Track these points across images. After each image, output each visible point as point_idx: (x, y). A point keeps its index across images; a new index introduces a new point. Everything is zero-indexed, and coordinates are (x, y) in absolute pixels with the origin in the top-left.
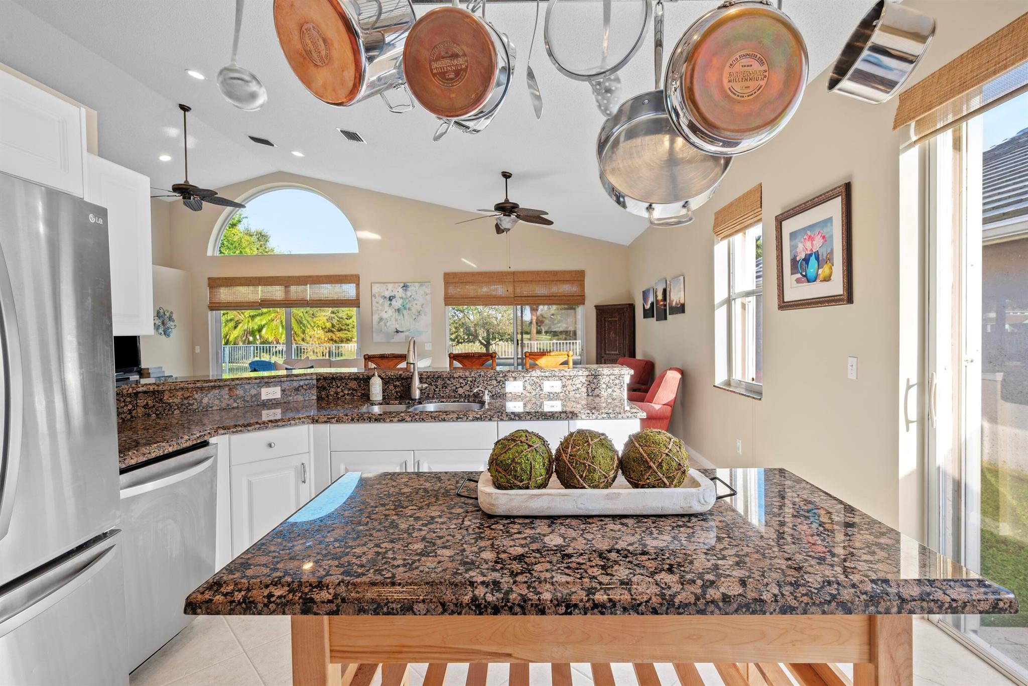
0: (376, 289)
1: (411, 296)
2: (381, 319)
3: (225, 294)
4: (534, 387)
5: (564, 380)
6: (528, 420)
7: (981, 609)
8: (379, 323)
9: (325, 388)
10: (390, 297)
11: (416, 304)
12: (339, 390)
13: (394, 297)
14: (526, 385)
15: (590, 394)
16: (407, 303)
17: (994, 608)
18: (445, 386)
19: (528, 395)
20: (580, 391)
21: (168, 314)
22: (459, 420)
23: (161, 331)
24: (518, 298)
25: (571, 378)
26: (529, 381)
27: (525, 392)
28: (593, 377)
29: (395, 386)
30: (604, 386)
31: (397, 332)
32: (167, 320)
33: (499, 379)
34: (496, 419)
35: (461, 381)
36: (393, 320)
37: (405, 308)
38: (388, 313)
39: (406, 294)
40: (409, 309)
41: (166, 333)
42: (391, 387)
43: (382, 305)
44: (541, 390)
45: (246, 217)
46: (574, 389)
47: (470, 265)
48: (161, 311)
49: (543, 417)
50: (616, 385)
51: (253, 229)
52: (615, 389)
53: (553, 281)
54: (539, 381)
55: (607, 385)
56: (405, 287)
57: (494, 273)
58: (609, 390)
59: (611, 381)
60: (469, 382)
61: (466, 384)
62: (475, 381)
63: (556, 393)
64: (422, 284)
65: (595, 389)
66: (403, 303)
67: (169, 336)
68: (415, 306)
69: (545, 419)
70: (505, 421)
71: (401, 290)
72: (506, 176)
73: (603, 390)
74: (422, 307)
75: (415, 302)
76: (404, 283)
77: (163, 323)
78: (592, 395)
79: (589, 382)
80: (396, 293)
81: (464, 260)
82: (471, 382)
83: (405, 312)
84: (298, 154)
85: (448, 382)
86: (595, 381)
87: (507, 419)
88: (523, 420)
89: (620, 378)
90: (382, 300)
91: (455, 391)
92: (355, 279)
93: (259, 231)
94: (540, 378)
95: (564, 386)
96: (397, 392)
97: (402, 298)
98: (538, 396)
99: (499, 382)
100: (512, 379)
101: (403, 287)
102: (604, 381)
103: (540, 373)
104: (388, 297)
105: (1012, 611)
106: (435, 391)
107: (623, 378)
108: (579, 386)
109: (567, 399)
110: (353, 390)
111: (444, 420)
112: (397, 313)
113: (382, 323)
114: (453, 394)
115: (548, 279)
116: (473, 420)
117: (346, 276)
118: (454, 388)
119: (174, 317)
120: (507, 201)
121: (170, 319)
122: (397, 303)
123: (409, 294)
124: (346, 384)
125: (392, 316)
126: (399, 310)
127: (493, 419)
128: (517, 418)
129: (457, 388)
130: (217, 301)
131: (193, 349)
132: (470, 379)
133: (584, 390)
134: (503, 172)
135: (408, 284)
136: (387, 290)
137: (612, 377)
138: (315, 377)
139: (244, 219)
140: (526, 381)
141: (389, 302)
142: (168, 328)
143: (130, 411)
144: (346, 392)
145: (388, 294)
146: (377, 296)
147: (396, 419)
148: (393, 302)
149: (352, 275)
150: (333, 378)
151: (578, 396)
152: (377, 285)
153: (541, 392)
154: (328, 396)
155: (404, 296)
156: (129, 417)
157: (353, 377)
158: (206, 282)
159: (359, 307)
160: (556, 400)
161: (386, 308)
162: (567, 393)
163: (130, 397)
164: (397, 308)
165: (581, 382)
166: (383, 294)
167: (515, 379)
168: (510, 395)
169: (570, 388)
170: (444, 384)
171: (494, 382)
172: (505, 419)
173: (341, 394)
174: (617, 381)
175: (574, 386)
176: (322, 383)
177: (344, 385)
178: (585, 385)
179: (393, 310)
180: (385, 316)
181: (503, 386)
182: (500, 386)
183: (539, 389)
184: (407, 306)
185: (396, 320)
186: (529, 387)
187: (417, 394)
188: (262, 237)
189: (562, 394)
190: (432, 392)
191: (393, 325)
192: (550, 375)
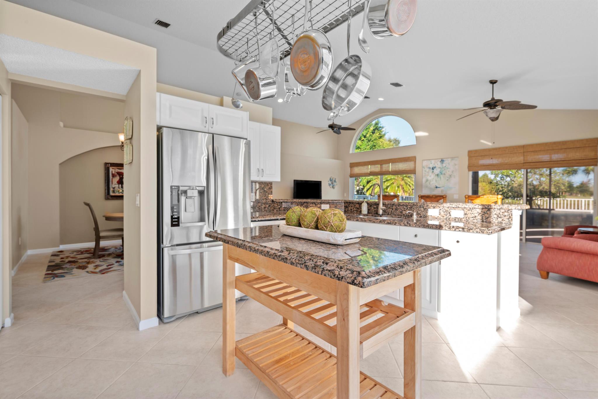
0: (425, 163)
1: (445, 167)
2: (427, 180)
3: (357, 170)
4: (446, 213)
5: (466, 210)
6: (414, 227)
7: (348, 281)
8: (426, 182)
9: (347, 207)
10: (433, 168)
11: (449, 171)
12: (352, 208)
13: (435, 167)
14: (441, 212)
15: (485, 221)
16: (443, 171)
17: (353, 282)
18: (396, 209)
19: (442, 217)
20: (477, 218)
21: (334, 179)
22: (381, 223)
23: (331, 186)
24: (526, 164)
25: (470, 209)
26: (442, 210)
27: (440, 216)
28: (487, 210)
29: (374, 208)
30: (496, 216)
31: (437, 187)
32: (334, 182)
33: (425, 207)
34: (398, 224)
35: (405, 207)
36: (434, 181)
37: (442, 174)
38: (431, 177)
39: (442, 166)
40: (444, 174)
41: (333, 187)
42: (372, 208)
43: (428, 172)
44: (450, 215)
45: (388, 132)
46: (473, 216)
47: (487, 143)
48: (332, 178)
49: (423, 226)
50: (505, 216)
51: (392, 138)
52: (504, 219)
53: (562, 149)
54: (449, 210)
55: (498, 216)
56: (442, 161)
57: (506, 148)
58: (499, 219)
59: (501, 213)
60: (409, 208)
61: (407, 209)
62: (412, 208)
63: (460, 218)
64: (452, 158)
65: (488, 217)
66: (440, 170)
67: (334, 188)
68: (448, 172)
69: (423, 227)
70: (402, 226)
71: (439, 163)
72: (493, 82)
73: (494, 219)
74: (452, 173)
75: (448, 170)
76: (442, 159)
77: (332, 183)
78: (486, 222)
79: (484, 212)
80: (437, 165)
81: (482, 141)
82: (410, 208)
83: (441, 176)
84: (381, 99)
85: (398, 207)
86: (488, 212)
87: (403, 225)
88: (412, 227)
89: (509, 212)
90: (428, 170)
91: (401, 212)
92: (413, 159)
93: (395, 138)
94: (450, 208)
95: (465, 214)
96: (375, 211)
97: (440, 168)
98: (448, 219)
99: (425, 209)
100: (432, 208)
101: (441, 161)
102: (495, 212)
103: (449, 205)
104: (432, 167)
105: (360, 286)
106: (392, 211)
107: (511, 211)
108: (477, 215)
109: (467, 223)
110: (358, 208)
111: (374, 222)
112: (437, 177)
113: (428, 183)
114: (400, 214)
115: (557, 148)
116: (387, 224)
117: (409, 158)
118: (401, 210)
119: (336, 181)
120: (493, 99)
121: (335, 181)
122: (437, 171)
123: (444, 165)
124: (355, 206)
125: (433, 179)
126: (438, 175)
127: (396, 224)
128: (408, 225)
129: (402, 211)
130: (353, 173)
131: (344, 195)
132: (409, 206)
133: (479, 217)
134: (490, 81)
135: (444, 159)
136: (431, 163)
137: (503, 211)
138: (343, 202)
139: (387, 133)
140: (440, 209)
141: (432, 171)
142: (334, 185)
143: (279, 208)
144: (355, 209)
145: (431, 166)
146: (425, 167)
147: (355, 220)
148: (435, 170)
149: (412, 157)
150: (350, 203)
151: (475, 221)
152: (425, 161)
153: (450, 217)
154: (348, 211)
155: (441, 167)
156: (279, 210)
157: (357, 202)
158: (349, 165)
159: (415, 174)
160: (460, 222)
161: (430, 174)
162: (468, 218)
163: (280, 203)
164: (437, 174)
165: (478, 212)
166: (429, 166)
167: (434, 207)
168: (431, 217)
169: (469, 215)
170: (396, 208)
171: (422, 209)
172: (402, 225)
173: (353, 210)
174: (506, 214)
175: (473, 215)
176: (347, 204)
177: (354, 206)
178: (481, 215)
179: (435, 175)
180: (429, 178)
181: (427, 211)
182: (425, 212)
183: (449, 215)
184: (443, 172)
185: (436, 181)
186: (442, 213)
187: (381, 212)
188: (397, 141)
189: (464, 219)
190: (390, 212)
191: (434, 183)
192: (456, 207)
